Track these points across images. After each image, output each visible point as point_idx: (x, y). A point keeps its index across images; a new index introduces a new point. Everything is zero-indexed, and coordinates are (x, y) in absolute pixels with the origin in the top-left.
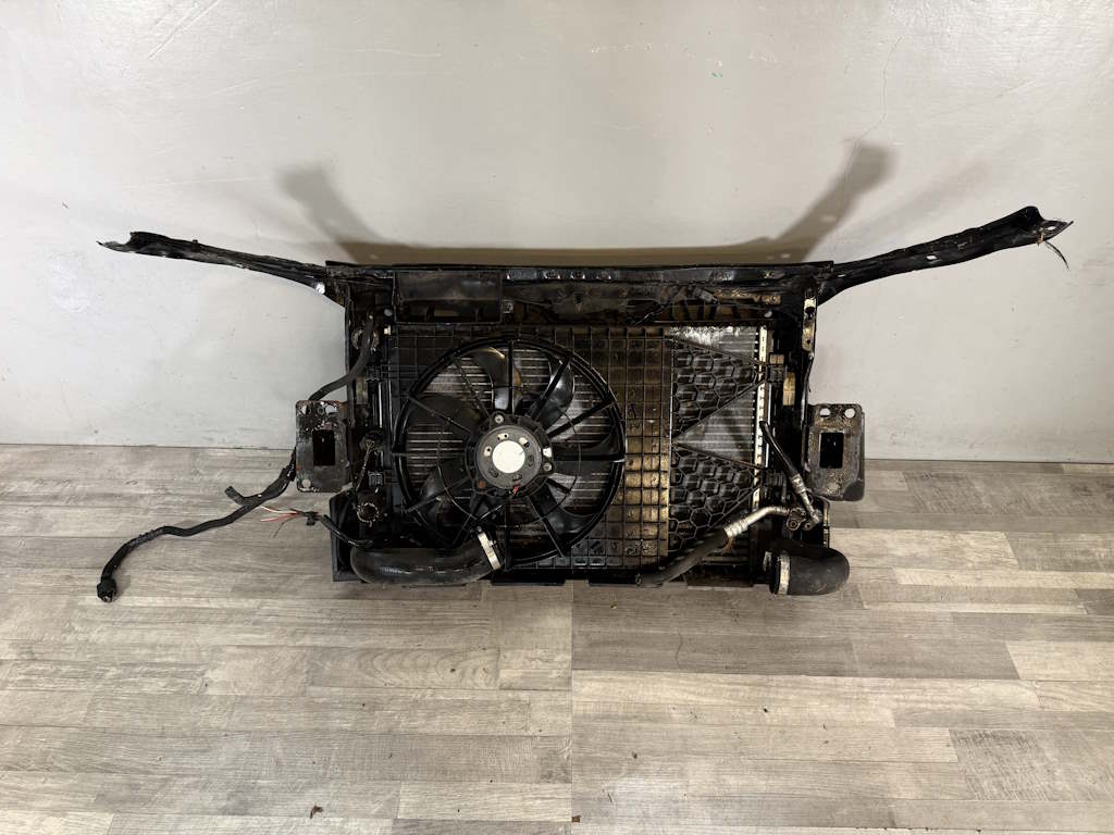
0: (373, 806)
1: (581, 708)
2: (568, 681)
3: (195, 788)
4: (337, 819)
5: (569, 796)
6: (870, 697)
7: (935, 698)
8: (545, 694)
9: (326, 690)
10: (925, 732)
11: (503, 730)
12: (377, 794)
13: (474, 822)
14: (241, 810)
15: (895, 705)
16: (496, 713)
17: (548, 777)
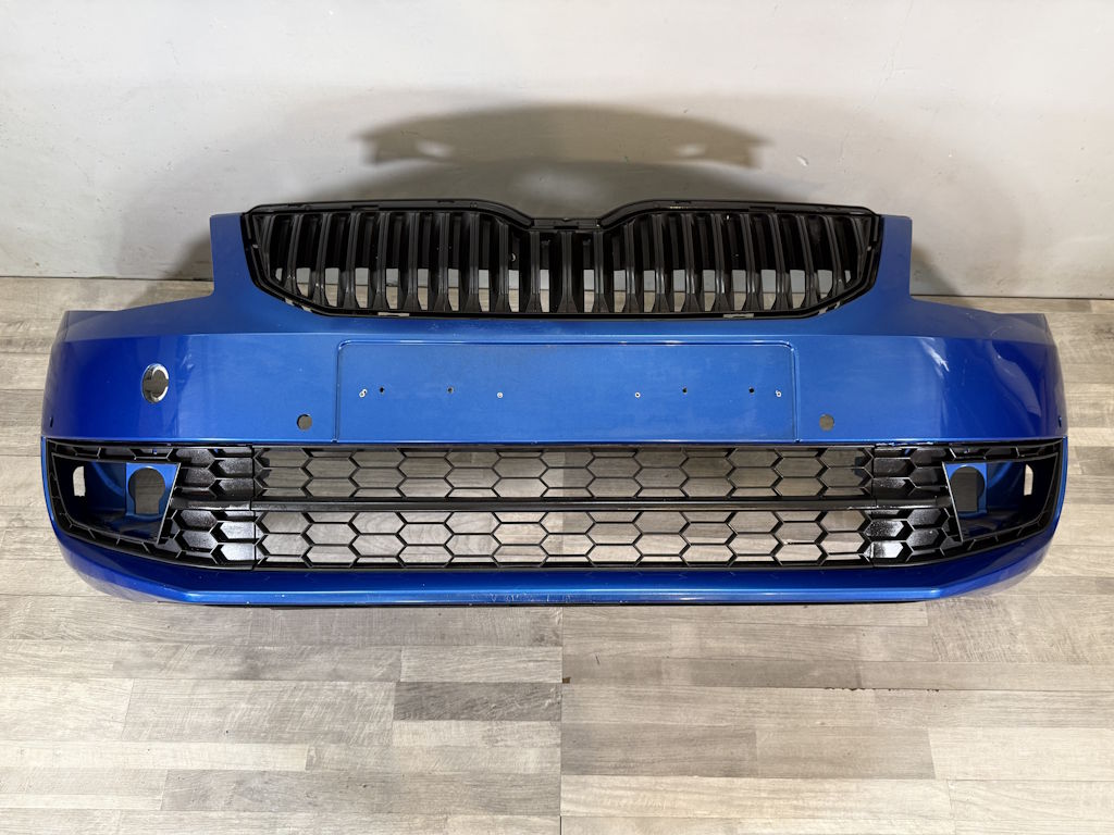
3: (207, 655)
4: (343, 683)
5: (560, 659)
12: (379, 659)
13: (471, 684)
14: (252, 674)
17: (540, 640)
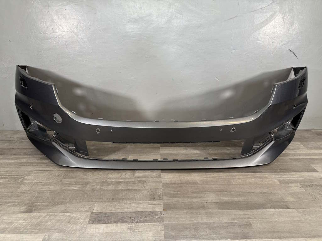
0: (83, 209)
1: (165, 181)
2: (160, 176)
6: (269, 177)
7: (291, 177)
8: (151, 179)
9: (70, 180)
10: (290, 185)
11: (136, 188)
15: (278, 179)
16: (134, 184)
